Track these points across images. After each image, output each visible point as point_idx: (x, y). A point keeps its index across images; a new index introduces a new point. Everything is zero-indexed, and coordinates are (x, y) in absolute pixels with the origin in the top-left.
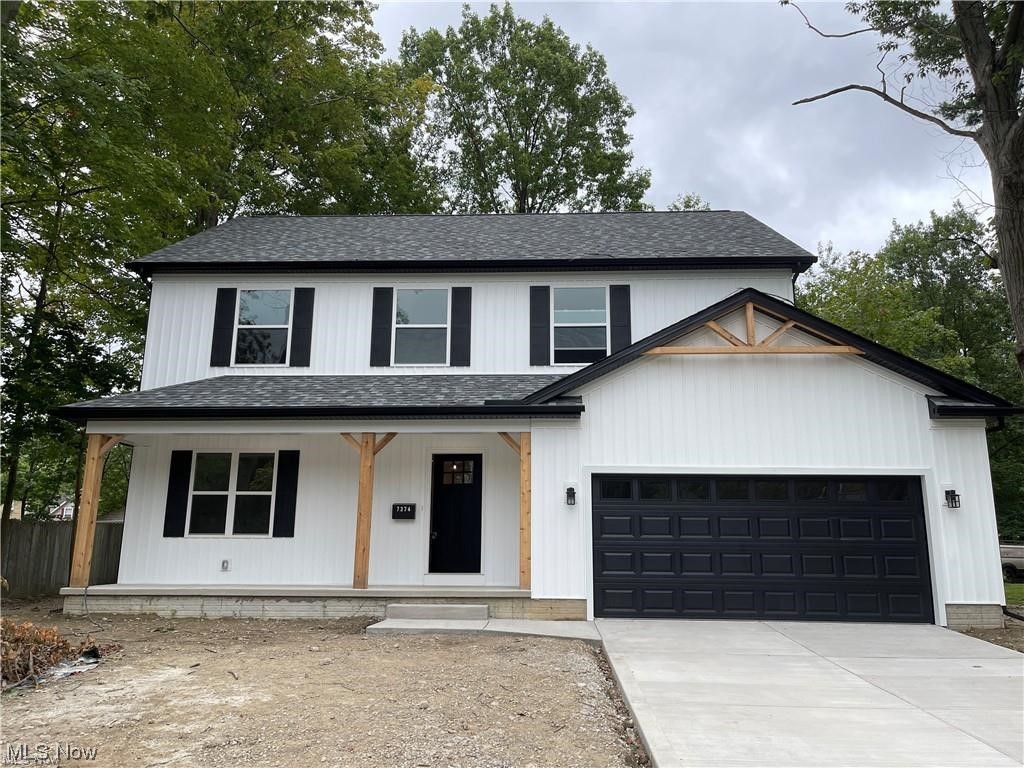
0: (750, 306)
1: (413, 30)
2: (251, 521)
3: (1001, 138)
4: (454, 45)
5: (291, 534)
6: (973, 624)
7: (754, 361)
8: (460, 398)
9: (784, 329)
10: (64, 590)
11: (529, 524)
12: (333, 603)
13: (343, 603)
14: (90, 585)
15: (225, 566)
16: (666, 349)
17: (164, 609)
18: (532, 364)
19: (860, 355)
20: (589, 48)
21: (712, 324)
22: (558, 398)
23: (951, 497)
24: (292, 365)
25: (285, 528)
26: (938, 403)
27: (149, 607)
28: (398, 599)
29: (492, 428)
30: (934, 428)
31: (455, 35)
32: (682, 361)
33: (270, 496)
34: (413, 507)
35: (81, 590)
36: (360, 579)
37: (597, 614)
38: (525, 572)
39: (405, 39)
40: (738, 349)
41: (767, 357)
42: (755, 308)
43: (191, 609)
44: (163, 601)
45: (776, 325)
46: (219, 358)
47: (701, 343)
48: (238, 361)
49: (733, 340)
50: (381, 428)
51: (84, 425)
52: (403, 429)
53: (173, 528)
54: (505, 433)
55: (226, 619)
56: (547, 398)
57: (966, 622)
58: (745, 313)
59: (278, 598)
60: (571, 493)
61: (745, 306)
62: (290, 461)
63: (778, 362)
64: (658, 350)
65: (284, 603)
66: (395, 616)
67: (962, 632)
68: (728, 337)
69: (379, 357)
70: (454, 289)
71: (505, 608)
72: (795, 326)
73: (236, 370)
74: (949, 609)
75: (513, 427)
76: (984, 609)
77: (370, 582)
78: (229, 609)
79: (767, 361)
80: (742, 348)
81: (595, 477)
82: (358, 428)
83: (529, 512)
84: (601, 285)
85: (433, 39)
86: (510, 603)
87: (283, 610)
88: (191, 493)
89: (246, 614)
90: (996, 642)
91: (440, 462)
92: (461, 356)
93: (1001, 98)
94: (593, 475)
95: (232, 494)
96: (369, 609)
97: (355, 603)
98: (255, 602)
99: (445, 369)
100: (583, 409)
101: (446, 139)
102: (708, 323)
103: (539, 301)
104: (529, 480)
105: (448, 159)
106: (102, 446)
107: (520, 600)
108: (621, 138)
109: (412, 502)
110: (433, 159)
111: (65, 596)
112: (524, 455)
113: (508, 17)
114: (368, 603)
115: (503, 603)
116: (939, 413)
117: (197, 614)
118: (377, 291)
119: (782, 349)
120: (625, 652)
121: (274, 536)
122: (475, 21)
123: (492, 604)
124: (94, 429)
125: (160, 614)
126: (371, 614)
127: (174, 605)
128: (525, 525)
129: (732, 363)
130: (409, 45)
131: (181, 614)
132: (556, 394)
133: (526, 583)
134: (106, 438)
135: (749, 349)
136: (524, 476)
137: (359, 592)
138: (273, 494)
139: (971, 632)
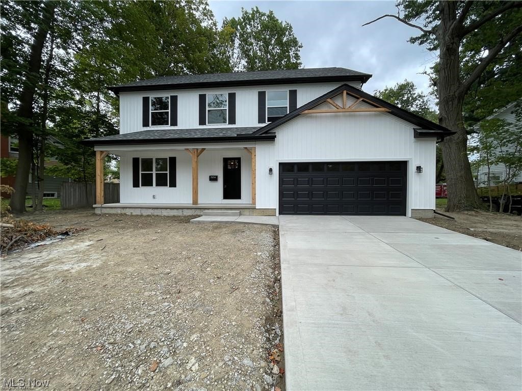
0: (345, 92)
1: (226, 18)
2: (161, 182)
3: (447, 29)
4: (240, 24)
5: (175, 186)
6: (422, 216)
7: (345, 116)
8: (229, 134)
9: (358, 102)
10: (94, 206)
11: (255, 182)
12: (186, 210)
13: (189, 210)
14: (104, 204)
15: (154, 197)
16: (310, 111)
17: (128, 212)
18: (259, 123)
19: (389, 112)
20: (286, 22)
21: (329, 100)
22: (266, 133)
23: (419, 169)
24: (171, 125)
25: (173, 184)
26: (419, 131)
27: (123, 211)
28: (208, 209)
29: (241, 145)
30: (415, 142)
31: (240, 20)
32: (316, 117)
33: (167, 173)
34: (217, 177)
35: (100, 205)
36: (195, 201)
37: (279, 214)
38: (254, 199)
39: (224, 22)
40: (339, 110)
41: (350, 114)
42: (347, 94)
43: (137, 212)
44: (127, 209)
45: (355, 100)
46: (146, 124)
47: (324, 108)
48: (152, 125)
49: (337, 107)
50: (200, 147)
51: (94, 147)
52: (208, 146)
53: (136, 185)
54: (246, 148)
55: (148, 216)
56: (260, 133)
57: (419, 216)
58: (342, 96)
59: (166, 208)
60: (271, 170)
61: (343, 92)
62: (173, 161)
63: (354, 116)
64: (306, 112)
65: (169, 210)
66: (206, 215)
67: (417, 219)
68: (335, 105)
69: (202, 121)
70: (229, 93)
71: (247, 212)
72: (363, 101)
73: (152, 128)
74: (413, 211)
75: (249, 145)
76: (426, 211)
77: (199, 202)
78: (149, 212)
79: (350, 116)
80: (341, 110)
81: (280, 164)
82: (191, 147)
83: (255, 178)
84: (285, 90)
85: (233, 21)
86: (248, 210)
87: (168, 213)
88: (140, 172)
89: (156, 214)
90: (432, 224)
91: (226, 160)
92: (232, 120)
93: (451, 10)
94: (279, 163)
95: (154, 173)
96: (198, 212)
97: (193, 210)
98: (159, 210)
99: (226, 126)
100: (275, 137)
101: (242, 60)
102: (328, 100)
103: (262, 97)
104: (255, 165)
105: (243, 67)
106: (101, 155)
107: (252, 209)
108: (297, 57)
109: (216, 175)
110: (238, 68)
111: (95, 208)
112: (253, 156)
113: (258, 11)
114: (198, 210)
115: (246, 210)
116: (418, 135)
117: (139, 214)
118: (200, 96)
119: (357, 110)
120: (287, 231)
121: (170, 187)
122: (246, 13)
123: (242, 210)
124: (97, 149)
125: (127, 213)
126: (199, 214)
127: (132, 211)
128: (254, 183)
129: (336, 116)
130: (226, 23)
131: (134, 213)
132: (265, 131)
133: (254, 203)
134: (102, 152)
135: (344, 110)
136: (253, 164)
137: (194, 206)
138: (168, 172)
139: (421, 219)
